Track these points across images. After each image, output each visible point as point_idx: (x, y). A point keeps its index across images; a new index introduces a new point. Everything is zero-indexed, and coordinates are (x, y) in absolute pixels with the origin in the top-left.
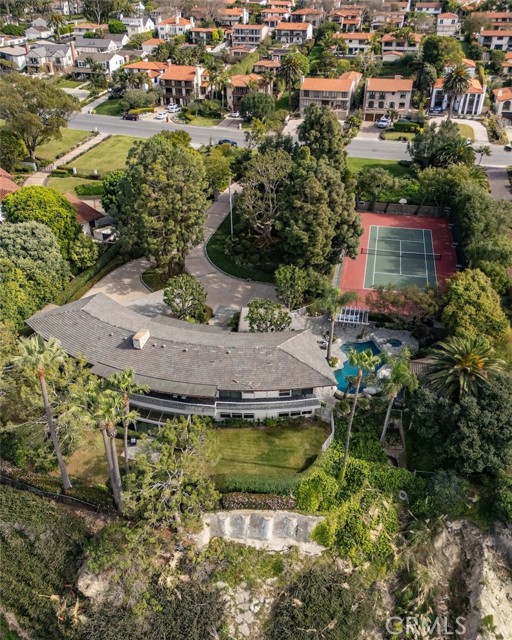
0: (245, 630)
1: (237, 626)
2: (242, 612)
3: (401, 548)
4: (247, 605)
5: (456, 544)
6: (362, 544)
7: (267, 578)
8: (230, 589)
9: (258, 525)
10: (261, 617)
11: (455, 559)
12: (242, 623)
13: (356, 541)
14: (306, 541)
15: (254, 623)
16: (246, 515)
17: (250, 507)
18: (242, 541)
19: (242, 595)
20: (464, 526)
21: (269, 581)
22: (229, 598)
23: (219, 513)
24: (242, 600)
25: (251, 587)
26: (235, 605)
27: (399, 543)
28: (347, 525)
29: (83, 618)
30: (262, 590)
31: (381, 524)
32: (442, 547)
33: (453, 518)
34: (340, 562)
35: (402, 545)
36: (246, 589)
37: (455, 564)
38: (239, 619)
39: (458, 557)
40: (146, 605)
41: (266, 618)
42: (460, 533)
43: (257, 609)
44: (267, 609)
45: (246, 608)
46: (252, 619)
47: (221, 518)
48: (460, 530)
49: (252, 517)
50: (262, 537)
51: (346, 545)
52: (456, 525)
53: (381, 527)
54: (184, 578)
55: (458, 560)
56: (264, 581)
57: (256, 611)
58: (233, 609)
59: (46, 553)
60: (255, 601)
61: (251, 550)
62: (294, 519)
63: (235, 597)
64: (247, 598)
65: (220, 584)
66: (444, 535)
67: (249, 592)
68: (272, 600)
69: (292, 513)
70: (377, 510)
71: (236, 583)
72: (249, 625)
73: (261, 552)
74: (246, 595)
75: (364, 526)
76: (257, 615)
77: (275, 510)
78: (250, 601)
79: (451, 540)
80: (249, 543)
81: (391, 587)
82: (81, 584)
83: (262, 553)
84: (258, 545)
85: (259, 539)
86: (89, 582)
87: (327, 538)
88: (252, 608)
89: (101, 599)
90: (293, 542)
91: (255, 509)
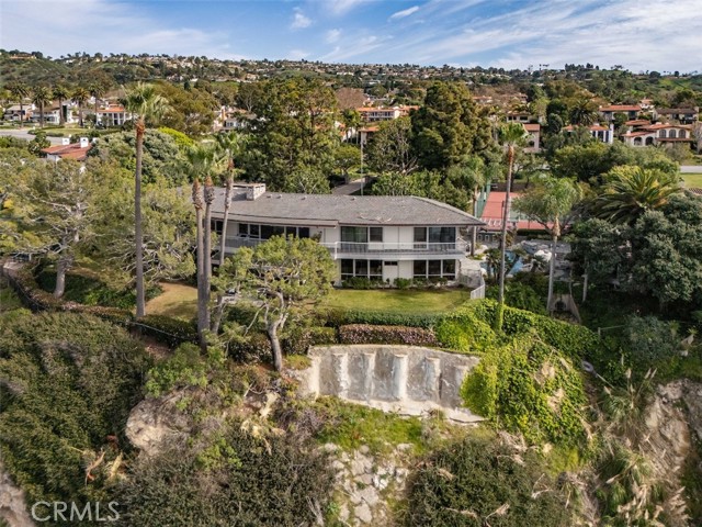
0: (364, 513)
1: (351, 507)
2: (361, 486)
3: (595, 424)
4: (369, 477)
5: (679, 419)
6: (536, 412)
7: (399, 442)
8: (344, 454)
9: (386, 371)
10: (389, 496)
11: (681, 443)
12: (360, 504)
13: (526, 405)
14: (454, 405)
15: (379, 506)
16: (371, 353)
17: (375, 341)
18: (364, 403)
19: (361, 463)
20: (685, 391)
21: (402, 446)
22: (341, 466)
23: (334, 347)
24: (362, 470)
25: (375, 453)
26: (351, 477)
27: (592, 417)
28: (513, 384)
29: (123, 476)
30: (392, 455)
31: (561, 390)
32: (659, 427)
33: (664, 378)
34: (506, 435)
35: (596, 420)
36: (367, 455)
37: (684, 450)
38: (356, 497)
39: (686, 439)
40: (218, 454)
41: (398, 498)
42: (681, 403)
43: (384, 484)
44: (400, 485)
45: (368, 482)
46: (375, 499)
47: (336, 354)
48: (681, 399)
49: (378, 354)
50: (391, 396)
51: (513, 411)
52: (672, 391)
53: (560, 394)
54: (278, 431)
55: (688, 445)
56: (395, 446)
57: (382, 487)
58: (348, 481)
59: (92, 384)
60: (381, 471)
61: (376, 413)
62: (437, 361)
63: (349, 463)
64: (370, 466)
65: (330, 446)
66: (657, 405)
67: (372, 459)
68: (407, 472)
69: (433, 350)
70: (552, 369)
71: (353, 446)
72: (371, 508)
73: (390, 417)
74: (369, 463)
75: (537, 387)
76: (383, 493)
77: (409, 344)
78: (374, 470)
79: (670, 413)
80: (374, 404)
81: (590, 485)
82: (131, 425)
83: (392, 417)
84: (386, 407)
85: (388, 400)
86: (142, 425)
87: (485, 399)
88: (376, 481)
89: (153, 452)
90: (435, 406)
91: (382, 343)
